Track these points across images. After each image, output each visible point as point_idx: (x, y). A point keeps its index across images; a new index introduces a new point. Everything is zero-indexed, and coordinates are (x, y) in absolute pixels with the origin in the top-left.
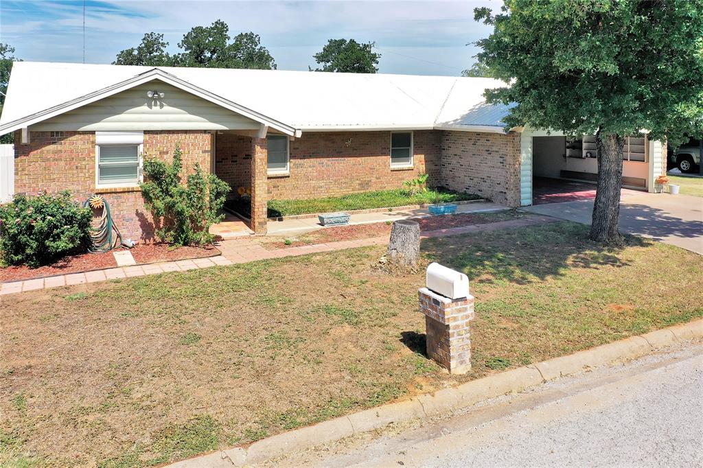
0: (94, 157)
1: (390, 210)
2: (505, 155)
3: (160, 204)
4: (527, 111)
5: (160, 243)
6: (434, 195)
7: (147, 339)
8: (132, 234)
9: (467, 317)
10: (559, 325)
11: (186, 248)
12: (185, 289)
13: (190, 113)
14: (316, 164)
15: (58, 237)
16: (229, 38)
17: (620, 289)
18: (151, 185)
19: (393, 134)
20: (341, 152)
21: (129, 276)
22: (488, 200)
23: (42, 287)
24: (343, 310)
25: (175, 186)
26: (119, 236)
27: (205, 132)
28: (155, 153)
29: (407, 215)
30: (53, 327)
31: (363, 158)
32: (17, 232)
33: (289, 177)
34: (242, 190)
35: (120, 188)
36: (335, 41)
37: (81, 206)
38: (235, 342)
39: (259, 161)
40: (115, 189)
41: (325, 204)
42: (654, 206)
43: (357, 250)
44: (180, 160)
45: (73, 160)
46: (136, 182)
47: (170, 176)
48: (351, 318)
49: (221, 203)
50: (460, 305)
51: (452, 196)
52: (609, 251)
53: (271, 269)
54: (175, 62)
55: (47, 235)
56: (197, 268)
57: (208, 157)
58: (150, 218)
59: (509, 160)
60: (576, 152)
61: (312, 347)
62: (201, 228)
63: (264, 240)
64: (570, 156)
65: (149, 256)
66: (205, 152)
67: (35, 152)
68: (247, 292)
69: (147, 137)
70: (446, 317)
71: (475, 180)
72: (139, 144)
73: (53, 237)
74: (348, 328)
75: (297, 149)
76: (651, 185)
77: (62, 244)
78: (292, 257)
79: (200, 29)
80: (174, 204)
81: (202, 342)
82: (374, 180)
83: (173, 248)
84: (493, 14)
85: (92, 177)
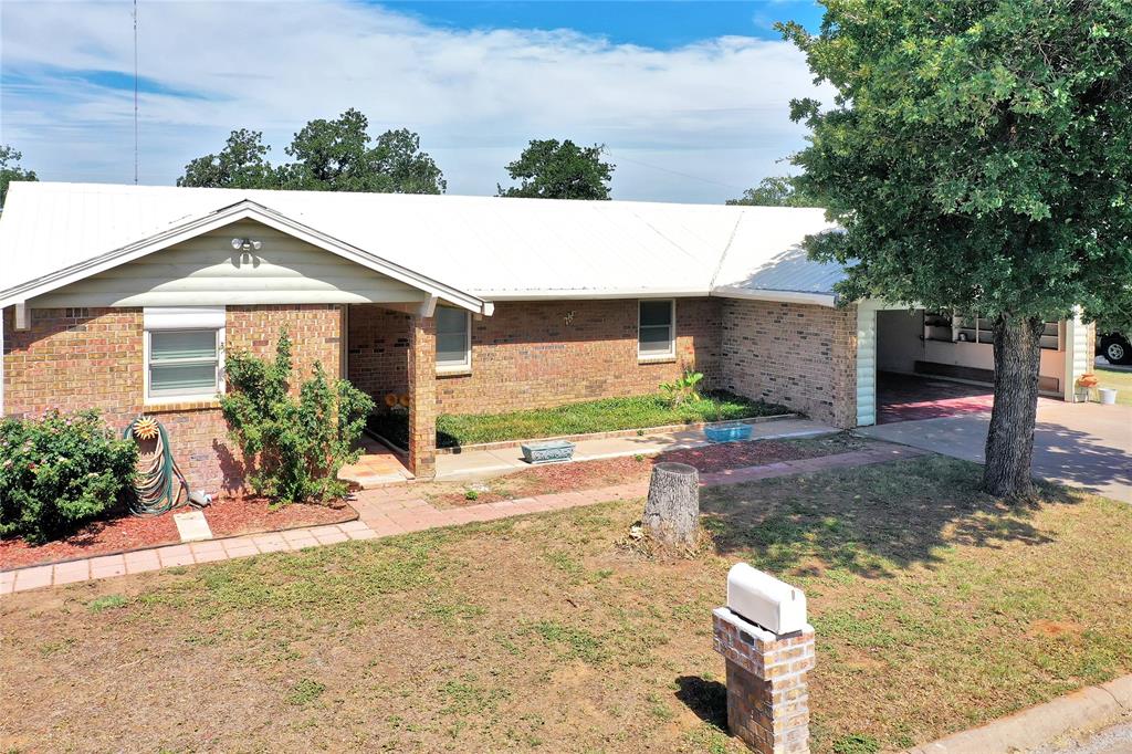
0: (142, 351)
1: (640, 434)
2: (830, 341)
3: (254, 432)
4: (882, 276)
5: (254, 496)
6: (709, 406)
7: (227, 691)
8: (207, 482)
9: (803, 665)
10: (955, 664)
11: (298, 506)
12: (296, 588)
13: (306, 275)
14: (516, 354)
15: (76, 493)
16: (369, 140)
17: (1050, 590)
18: (240, 399)
19: (641, 303)
20: (557, 334)
21: (199, 561)
22: (802, 415)
23: (49, 583)
24: (571, 632)
25: (280, 401)
26: (184, 485)
27: (330, 306)
28: (244, 343)
29: (666, 442)
30: (63, 667)
31: (593, 343)
32: (6, 484)
33: (470, 375)
34: (392, 399)
35: (185, 404)
36: (541, 142)
37: (118, 436)
38: (385, 699)
39: (422, 355)
40: (178, 405)
41: (531, 423)
42: (1073, 427)
43: (590, 509)
44: (289, 355)
45: (106, 356)
46: (213, 393)
47: (272, 383)
48: (587, 648)
49: (359, 429)
50: (791, 645)
51: (741, 407)
52: (1018, 513)
53: (446, 548)
54: (280, 181)
55: (60, 489)
56: (317, 545)
57: (335, 350)
58: (237, 454)
59: (838, 349)
60: (941, 331)
61: (522, 709)
62: (324, 472)
63: (428, 489)
64: (931, 339)
65: (235, 523)
66: (329, 340)
67: (39, 343)
68: (403, 595)
69: (232, 315)
70: (766, 667)
71: (780, 380)
72: (218, 329)
73: (69, 491)
74: (583, 670)
75: (485, 328)
76: (1070, 389)
77: (84, 505)
78: (478, 523)
79: (322, 122)
80: (278, 433)
81: (326, 699)
82: (610, 379)
83: (278, 505)
84: (823, 110)
85: (138, 385)
